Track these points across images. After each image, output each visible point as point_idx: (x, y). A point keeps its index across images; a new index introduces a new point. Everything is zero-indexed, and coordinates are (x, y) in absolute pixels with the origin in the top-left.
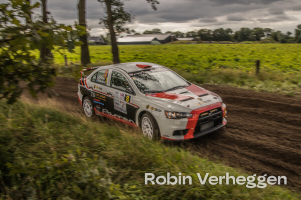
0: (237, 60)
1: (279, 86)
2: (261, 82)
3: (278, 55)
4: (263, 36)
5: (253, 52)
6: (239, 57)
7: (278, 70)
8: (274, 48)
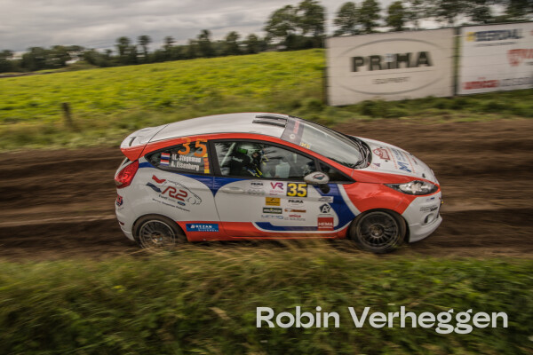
0: (34, 105)
1: (103, 135)
2: (75, 134)
3: (97, 88)
4: (70, 59)
5: (58, 87)
6: (35, 99)
7: (99, 112)
8: (89, 78)
